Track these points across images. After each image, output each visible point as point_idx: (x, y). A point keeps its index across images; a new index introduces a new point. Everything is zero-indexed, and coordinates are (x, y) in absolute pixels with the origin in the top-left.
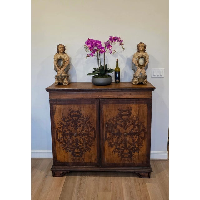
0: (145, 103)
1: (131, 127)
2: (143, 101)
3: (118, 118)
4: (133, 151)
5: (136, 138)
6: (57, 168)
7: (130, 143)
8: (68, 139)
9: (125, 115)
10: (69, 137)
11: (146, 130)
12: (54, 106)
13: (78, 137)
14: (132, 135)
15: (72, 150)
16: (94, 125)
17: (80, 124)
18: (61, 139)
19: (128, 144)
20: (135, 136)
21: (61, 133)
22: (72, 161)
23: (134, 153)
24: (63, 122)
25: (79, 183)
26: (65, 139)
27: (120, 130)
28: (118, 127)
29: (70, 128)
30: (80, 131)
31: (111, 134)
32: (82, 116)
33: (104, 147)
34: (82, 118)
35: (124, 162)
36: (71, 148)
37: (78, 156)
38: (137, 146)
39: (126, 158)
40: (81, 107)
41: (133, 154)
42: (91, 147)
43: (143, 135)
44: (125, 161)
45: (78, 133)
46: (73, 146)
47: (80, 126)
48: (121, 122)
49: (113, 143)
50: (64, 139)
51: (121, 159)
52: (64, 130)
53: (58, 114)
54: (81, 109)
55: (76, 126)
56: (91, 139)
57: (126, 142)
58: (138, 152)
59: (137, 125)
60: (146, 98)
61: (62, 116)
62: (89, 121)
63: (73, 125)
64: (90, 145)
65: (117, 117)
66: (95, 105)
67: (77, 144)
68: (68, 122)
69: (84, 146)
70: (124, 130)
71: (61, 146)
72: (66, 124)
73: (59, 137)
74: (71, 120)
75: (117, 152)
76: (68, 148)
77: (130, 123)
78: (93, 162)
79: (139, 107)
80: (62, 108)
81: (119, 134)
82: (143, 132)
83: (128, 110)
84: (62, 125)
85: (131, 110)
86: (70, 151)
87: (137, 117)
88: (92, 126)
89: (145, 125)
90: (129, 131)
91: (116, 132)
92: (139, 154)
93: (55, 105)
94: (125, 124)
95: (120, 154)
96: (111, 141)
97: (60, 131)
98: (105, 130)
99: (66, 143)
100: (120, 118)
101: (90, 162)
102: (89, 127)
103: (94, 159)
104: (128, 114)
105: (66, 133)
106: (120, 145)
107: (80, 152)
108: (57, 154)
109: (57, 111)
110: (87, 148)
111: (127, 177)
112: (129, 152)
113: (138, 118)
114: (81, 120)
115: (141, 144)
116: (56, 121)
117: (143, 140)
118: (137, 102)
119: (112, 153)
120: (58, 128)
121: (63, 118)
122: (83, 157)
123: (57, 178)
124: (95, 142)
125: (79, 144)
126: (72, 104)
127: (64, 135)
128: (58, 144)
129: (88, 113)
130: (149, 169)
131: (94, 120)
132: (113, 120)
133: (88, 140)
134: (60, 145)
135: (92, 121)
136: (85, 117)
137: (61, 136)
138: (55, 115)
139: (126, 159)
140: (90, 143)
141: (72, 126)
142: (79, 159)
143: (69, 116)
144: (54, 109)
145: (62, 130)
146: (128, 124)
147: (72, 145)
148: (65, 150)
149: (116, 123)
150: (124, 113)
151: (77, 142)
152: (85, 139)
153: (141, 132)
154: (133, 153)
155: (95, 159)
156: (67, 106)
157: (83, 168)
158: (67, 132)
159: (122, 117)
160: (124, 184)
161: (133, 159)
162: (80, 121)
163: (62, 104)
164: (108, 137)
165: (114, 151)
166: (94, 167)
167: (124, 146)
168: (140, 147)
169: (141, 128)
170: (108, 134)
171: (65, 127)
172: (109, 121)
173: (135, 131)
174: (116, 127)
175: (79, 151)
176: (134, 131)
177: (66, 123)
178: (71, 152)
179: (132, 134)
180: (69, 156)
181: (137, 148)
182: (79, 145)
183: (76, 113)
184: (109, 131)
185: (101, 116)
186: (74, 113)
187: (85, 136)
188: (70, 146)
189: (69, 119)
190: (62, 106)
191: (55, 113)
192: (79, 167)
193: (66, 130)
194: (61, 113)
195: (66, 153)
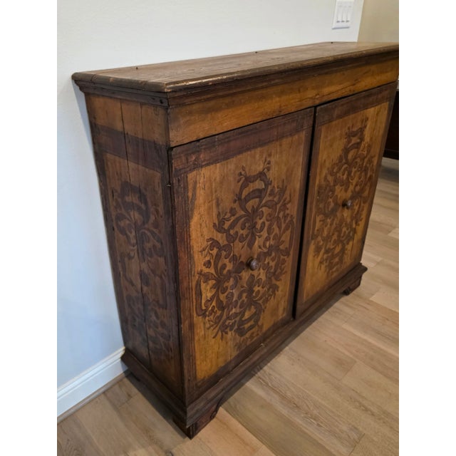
0: (387, 99)
1: (355, 180)
2: (387, 92)
4: (347, 242)
7: (346, 224)
8: (229, 290)
9: (353, 146)
10: (231, 282)
14: (353, 201)
15: (238, 318)
16: (294, 208)
17: (262, 220)
18: (209, 303)
19: (343, 229)
20: (357, 200)
21: (212, 282)
22: (234, 354)
23: (347, 247)
24: (219, 237)
26: (222, 297)
27: (339, 196)
28: (337, 189)
29: (239, 249)
30: (260, 247)
31: (323, 218)
32: (269, 189)
34: (268, 199)
35: (330, 279)
36: (236, 314)
37: (251, 326)
38: (354, 225)
39: (335, 265)
40: (270, 155)
42: (279, 280)
43: (366, 192)
44: (332, 274)
45: (256, 256)
46: (242, 305)
48: (344, 172)
49: (321, 243)
50: (218, 300)
51: (328, 275)
52: (220, 265)
53: (202, 209)
54: (269, 163)
55: (253, 234)
56: (282, 258)
57: (341, 226)
61: (215, 213)
62: (285, 200)
63: (245, 232)
64: (277, 278)
65: (340, 160)
66: (303, 135)
67: (251, 291)
68: (231, 232)
69: (265, 289)
70: (345, 194)
71: (208, 329)
72: (225, 242)
73: (203, 302)
74: (240, 218)
75: (325, 262)
76: (227, 322)
78: (280, 318)
80: (215, 180)
81: (335, 209)
83: (361, 130)
84: (215, 251)
85: (365, 127)
86: (231, 327)
88: (287, 215)
90: (352, 191)
91: (332, 205)
92: (353, 245)
93: (195, 172)
96: (320, 239)
97: (207, 277)
98: (314, 212)
99: (223, 309)
101: (273, 325)
102: (283, 221)
103: (281, 311)
105: (225, 272)
106: (331, 240)
107: (255, 313)
108: (198, 363)
109: (200, 197)
110: (271, 291)
112: (342, 249)
114: (265, 204)
115: (360, 218)
117: (365, 205)
119: (316, 270)
120: (204, 268)
121: (217, 223)
122: (260, 321)
125: (256, 288)
126: (246, 151)
127: (219, 283)
129: (285, 170)
131: (294, 190)
132: (332, 172)
133: (276, 264)
134: (208, 325)
135: (290, 195)
136: (276, 190)
137: (210, 295)
138: (195, 220)
139: (335, 269)
140: (278, 272)
141: (241, 238)
143: (236, 205)
144: (190, 194)
145: (213, 271)
146: (352, 174)
147: (239, 303)
148: (219, 333)
149: (335, 181)
150: (353, 141)
151: (251, 286)
152: (271, 264)
153: (366, 185)
155: (284, 308)
156: (232, 165)
157: (262, 353)
158: (227, 269)
161: (344, 261)
162: (264, 209)
163: (215, 161)
164: (316, 229)
165: (321, 262)
167: (336, 239)
168: (357, 225)
170: (318, 220)
171: (224, 253)
172: (326, 177)
173: (359, 188)
174: (333, 193)
175: (253, 311)
177: (228, 236)
178: (236, 327)
179: (354, 197)
180: (229, 343)
181: (353, 230)
182: (254, 294)
183: (257, 184)
184: (320, 212)
185: (312, 173)
186: (251, 187)
187: (270, 255)
188: (234, 310)
189: (235, 217)
190: (218, 171)
191: (192, 210)
192: (251, 356)
193: (227, 261)
194: (214, 202)
195: (222, 340)
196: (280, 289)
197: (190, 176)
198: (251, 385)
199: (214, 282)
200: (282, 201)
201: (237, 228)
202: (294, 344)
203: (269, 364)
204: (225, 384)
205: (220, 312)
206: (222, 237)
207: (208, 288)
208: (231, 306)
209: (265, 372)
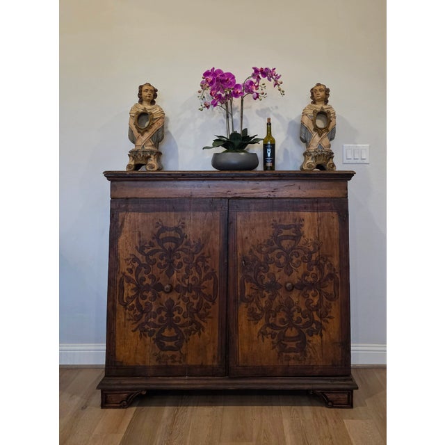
0: (332, 210)
1: (302, 269)
2: (329, 204)
3: (272, 244)
4: (307, 332)
5: (314, 296)
6: (115, 383)
7: (300, 311)
8: (147, 300)
9: (287, 237)
10: (150, 294)
11: (338, 275)
12: (121, 215)
13: (174, 296)
14: (305, 289)
15: (157, 330)
16: (215, 264)
17: (179, 260)
18: (130, 300)
19: (295, 313)
20: (313, 291)
21: (132, 286)
22: (154, 363)
23: (310, 339)
24: (140, 256)
25: (170, 422)
26: (141, 301)
27: (277, 276)
28: (272, 268)
29: (156, 270)
30: (179, 281)
31: (256, 287)
32: (185, 240)
33: (237, 321)
34: (184, 247)
35: (285, 363)
36: (155, 326)
38: (317, 318)
39: (291, 350)
40: (184, 219)
41: (309, 341)
42: (204, 321)
43: (330, 289)
44: (289, 359)
45: (174, 286)
46: (161, 320)
47: (181, 264)
48: (279, 256)
49: (258, 312)
50: (138, 302)
51: (279, 356)
52: (140, 276)
53: (128, 235)
54: (184, 223)
55: (171, 267)
56: (205, 301)
57: (290, 308)
58: (321, 336)
59: (317, 264)
60: (335, 196)
61: (137, 239)
62: (203, 254)
63: (163, 263)
64: (201, 317)
65: (270, 243)
66: (217, 214)
67: (170, 314)
68: (150, 257)
69: (186, 320)
70: (287, 277)
71: (129, 320)
72: (145, 262)
73: (125, 296)
74: (158, 251)
75: (269, 336)
76: (146, 326)
77: (299, 258)
78: (209, 364)
79: (319, 219)
80: (138, 221)
81: (274, 286)
82: (330, 281)
83: (295, 226)
84: (136, 265)
85: (302, 225)
86: (150, 334)
87: (315, 244)
88: (208, 267)
89: (336, 262)
90: (299, 278)
91: (267, 280)
92: (322, 341)
93: (124, 213)
94: (289, 260)
95: (275, 340)
96: (255, 306)
97: (129, 281)
98: (240, 276)
99: (143, 312)
100: (276, 246)
101: (202, 366)
102: (203, 270)
103: (211, 357)
104: (294, 234)
105: (145, 283)
106: (275, 316)
107: (176, 337)
108: (118, 343)
109: (127, 227)
110: (194, 326)
111: (293, 407)
112: (299, 336)
113: (318, 245)
114: (182, 250)
115: (327, 314)
116: (121, 254)
117: (333, 303)
118: (315, 205)
119: (255, 338)
120: (127, 272)
121: (138, 247)
122: (183, 350)
123: (111, 412)
124: (215, 309)
125: (176, 314)
126: (163, 211)
127: (139, 289)
128: (121, 317)
129: (201, 232)
130: (350, 382)
131: (214, 250)
132: (260, 251)
133: (198, 304)
134: (127, 317)
135: (209, 253)
136: (193, 243)
137: (131, 294)
138: (122, 238)
139: (292, 355)
140: (201, 312)
141: (160, 266)
142: (173, 357)
143: (155, 241)
144: (120, 223)
145: (134, 278)
146: (294, 261)
147: (158, 316)
148: (138, 332)
149: (266, 259)
150: (285, 232)
151: (170, 308)
152: (191, 300)
153: (325, 280)
154: (308, 338)
155: (214, 357)
157: (182, 382)
158: (146, 282)
159: (280, 243)
160: (286, 423)
161: (309, 355)
162: (180, 252)
163: (138, 211)
164: (246, 294)
165: (263, 333)
166: (211, 380)
167: (286, 320)
168: (324, 321)
169: (327, 272)
170: (248, 286)
171: (143, 269)
172: (251, 251)
173: (312, 279)
174: (267, 269)
175: (173, 333)
176: (310, 279)
177: (147, 259)
178: (155, 336)
179: (305, 286)
180: (148, 347)
181: (317, 323)
182: (174, 318)
183: (173, 233)
184: (250, 280)
185: (231, 242)
186: (168, 234)
187: (191, 292)
188: (152, 320)
189: (154, 248)
190: (139, 216)
191: (121, 232)
192: (170, 378)
193: (146, 276)
194: (137, 233)
195: (141, 339)
196: (206, 333)
197: (120, 214)
198: (167, 411)
199: (135, 286)
200: (200, 254)
201: (156, 256)
205: (139, 313)
206: (142, 258)
207: (130, 287)
208: (149, 314)
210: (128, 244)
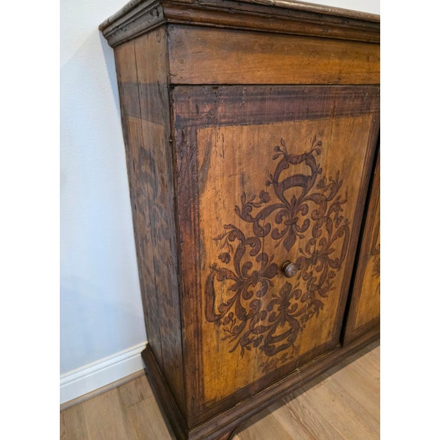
8: (254, 297)
10: (258, 287)
15: (266, 333)
16: (351, 211)
17: (305, 217)
18: (225, 308)
21: (230, 283)
22: (259, 376)
24: (243, 225)
26: (244, 303)
29: (270, 245)
30: (301, 251)
33: (362, 281)
34: (316, 191)
36: (263, 329)
37: (283, 345)
40: (321, 134)
42: (325, 297)
46: (272, 318)
50: (238, 306)
52: (242, 262)
53: (219, 183)
54: (320, 144)
55: (292, 232)
56: (330, 269)
61: (238, 193)
62: (339, 198)
63: (281, 227)
64: (322, 293)
67: (285, 303)
68: (261, 222)
69: (305, 303)
71: (223, 339)
72: (252, 235)
73: (217, 305)
74: (274, 207)
76: (251, 336)
78: (323, 342)
80: (240, 147)
84: (236, 243)
86: (256, 344)
88: (341, 218)
93: (209, 129)
97: (223, 275)
99: (245, 318)
101: (314, 349)
102: (334, 223)
103: (325, 334)
105: (250, 272)
107: (290, 330)
108: (207, 379)
109: (216, 166)
110: (313, 307)
114: (311, 197)
116: (206, 231)
119: (374, 294)
120: (219, 262)
121: (241, 207)
122: (297, 342)
124: (340, 275)
125: (293, 301)
126: (288, 119)
127: (241, 286)
129: (342, 159)
131: (352, 188)
133: (322, 276)
134: (222, 335)
135: (347, 194)
136: (328, 183)
137: (226, 298)
138: (207, 196)
140: (324, 285)
143: (270, 189)
144: (201, 158)
145: (232, 268)
147: (269, 315)
148: (239, 349)
151: (286, 296)
152: (314, 274)
155: (329, 332)
156: (265, 134)
158: (253, 269)
162: (309, 202)
163: (242, 122)
171: (249, 248)
175: (286, 327)
177: (256, 227)
178: (262, 344)
180: (252, 362)
182: (290, 307)
183: (301, 168)
186: (293, 170)
187: (315, 264)
188: (260, 323)
189: (268, 204)
190: (244, 136)
191: (204, 181)
192: (281, 382)
193: (253, 259)
194: (237, 177)
195: (242, 357)
196: (325, 308)
197: (201, 133)
198: (278, 415)
199: (234, 282)
200: (335, 198)
201: (270, 219)
202: (339, 375)
203: (305, 394)
204: (244, 409)
205: (241, 322)
206: (247, 227)
207: (225, 288)
208: (256, 317)
209: (298, 402)
210: (221, 205)
